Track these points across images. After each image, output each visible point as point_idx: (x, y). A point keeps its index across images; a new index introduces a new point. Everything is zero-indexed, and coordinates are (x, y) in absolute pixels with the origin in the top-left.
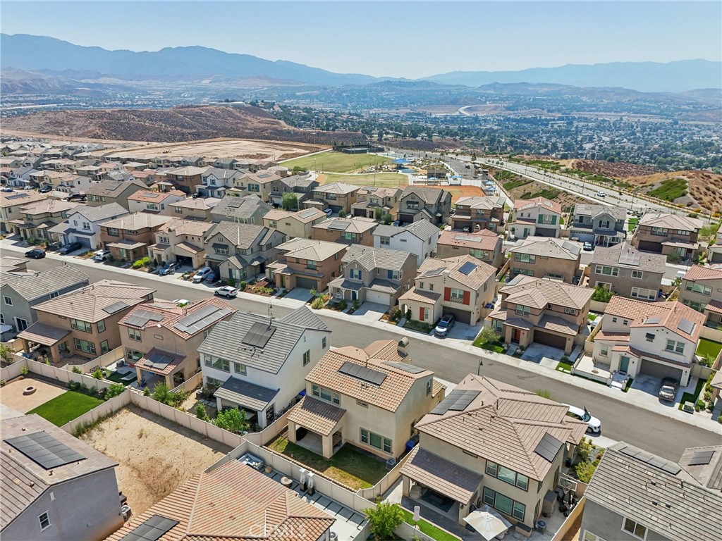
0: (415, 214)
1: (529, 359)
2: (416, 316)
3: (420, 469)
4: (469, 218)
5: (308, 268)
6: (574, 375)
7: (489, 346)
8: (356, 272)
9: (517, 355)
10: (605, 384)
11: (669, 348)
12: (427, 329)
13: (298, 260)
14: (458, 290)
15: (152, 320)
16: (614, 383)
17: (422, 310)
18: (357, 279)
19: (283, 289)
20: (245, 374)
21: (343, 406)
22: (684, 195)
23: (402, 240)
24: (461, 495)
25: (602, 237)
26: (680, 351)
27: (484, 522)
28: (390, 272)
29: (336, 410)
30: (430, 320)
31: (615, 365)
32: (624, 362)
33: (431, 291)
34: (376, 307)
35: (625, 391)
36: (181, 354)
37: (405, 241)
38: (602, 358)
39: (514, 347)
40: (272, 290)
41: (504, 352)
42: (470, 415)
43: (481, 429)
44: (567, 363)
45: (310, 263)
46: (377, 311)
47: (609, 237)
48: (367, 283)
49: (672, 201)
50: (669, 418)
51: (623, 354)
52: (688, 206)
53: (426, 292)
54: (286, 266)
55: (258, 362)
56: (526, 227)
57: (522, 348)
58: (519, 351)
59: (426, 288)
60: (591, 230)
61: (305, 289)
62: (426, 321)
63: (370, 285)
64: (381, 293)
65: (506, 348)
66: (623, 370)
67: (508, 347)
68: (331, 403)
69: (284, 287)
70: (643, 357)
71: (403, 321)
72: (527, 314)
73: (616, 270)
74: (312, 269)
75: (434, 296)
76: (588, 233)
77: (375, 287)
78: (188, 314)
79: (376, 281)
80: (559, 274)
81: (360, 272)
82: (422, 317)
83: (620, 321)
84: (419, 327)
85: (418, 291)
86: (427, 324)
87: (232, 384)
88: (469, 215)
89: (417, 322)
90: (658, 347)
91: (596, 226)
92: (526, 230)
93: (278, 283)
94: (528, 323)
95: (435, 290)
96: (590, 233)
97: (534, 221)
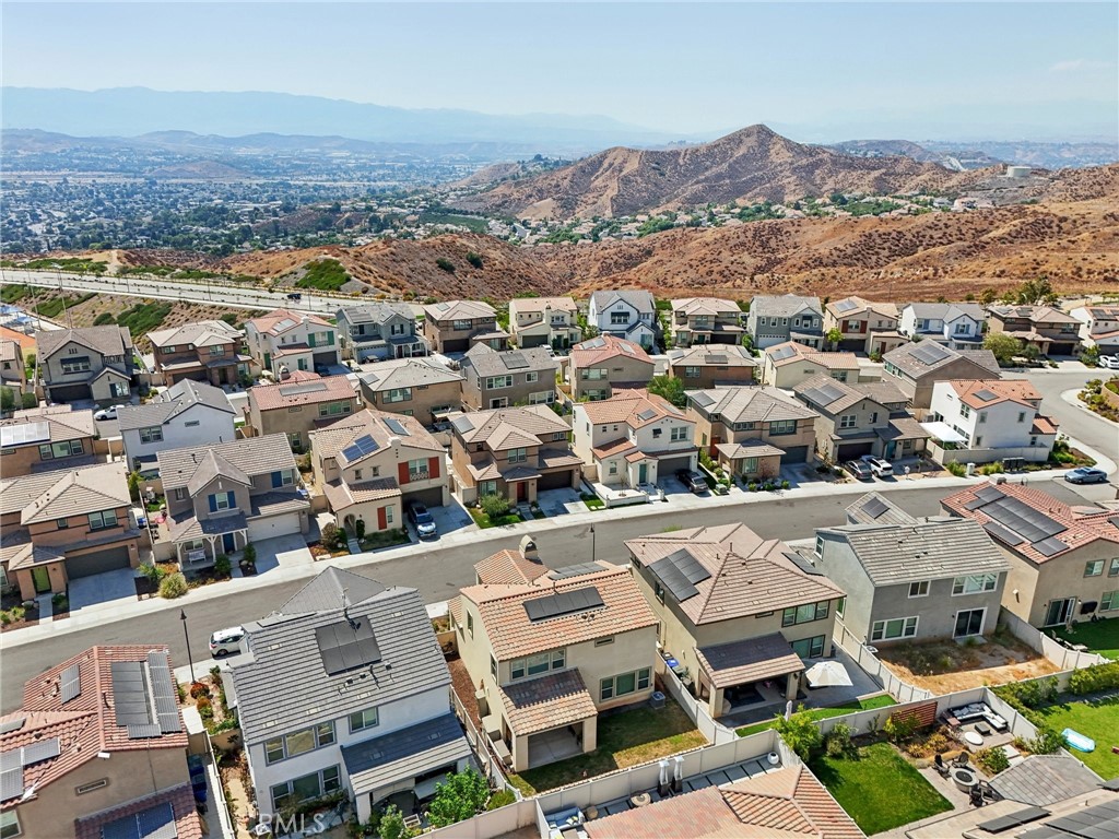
1: (555, 513)
2: (372, 527)
3: (730, 670)
4: (198, 364)
5: (92, 531)
6: (612, 507)
7: (498, 518)
8: (221, 498)
9: (539, 515)
10: (644, 503)
11: (674, 437)
12: (400, 538)
13: (62, 524)
14: (417, 460)
15: (32, 765)
16: (651, 498)
17: (381, 512)
18: (227, 509)
19: (49, 597)
20: (374, 723)
21: (569, 666)
22: (348, 279)
23: (188, 424)
24: (788, 664)
25: (400, 348)
26: (683, 436)
27: (829, 671)
28: (276, 476)
30: (396, 521)
31: (633, 475)
32: (643, 468)
33: (376, 478)
34: (286, 543)
35: (665, 500)
36: (174, 787)
37: (196, 423)
38: (613, 478)
39: (525, 508)
40: (22, 611)
41: (522, 519)
42: (724, 575)
43: (750, 583)
44: (591, 499)
45: (93, 518)
46: (291, 549)
47: (410, 345)
48: (248, 510)
49: (339, 289)
50: (721, 507)
51: (642, 462)
52: (365, 292)
53: (370, 482)
54: (30, 546)
56: (300, 357)
57: (535, 504)
58: (534, 509)
59: (367, 476)
60: (383, 342)
61: (97, 577)
62: (390, 526)
63: (255, 512)
64: (277, 517)
65: (518, 513)
66: (643, 483)
67: (519, 510)
68: (551, 672)
69: (49, 591)
70: (661, 457)
71: (353, 542)
72: (522, 458)
74: (110, 527)
75: (386, 484)
76: (378, 346)
77: (264, 510)
78: (111, 704)
79: (257, 501)
80: (444, 404)
81: (231, 495)
82: (382, 524)
83: (610, 428)
84: (387, 541)
85: (355, 485)
86: (394, 530)
87: (360, 757)
88: (197, 359)
89: (375, 534)
90: (664, 442)
92: (300, 361)
93: (27, 589)
94: (529, 470)
95: (383, 474)
96: (382, 346)
97: (303, 346)
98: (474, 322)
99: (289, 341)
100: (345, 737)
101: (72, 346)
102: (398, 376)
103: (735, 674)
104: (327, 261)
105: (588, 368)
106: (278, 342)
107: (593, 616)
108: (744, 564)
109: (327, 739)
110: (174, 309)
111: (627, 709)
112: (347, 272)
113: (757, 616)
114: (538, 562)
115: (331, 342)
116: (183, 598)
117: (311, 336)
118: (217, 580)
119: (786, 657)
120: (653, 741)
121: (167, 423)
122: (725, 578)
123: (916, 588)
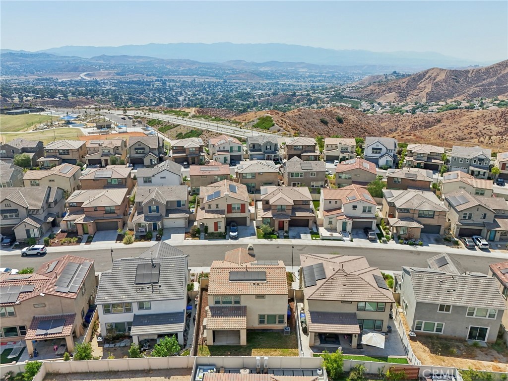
0: (144, 157)
1: (294, 237)
2: (211, 229)
3: (320, 325)
4: (185, 154)
5: (106, 213)
6: (323, 240)
7: (267, 235)
8: (154, 208)
9: (286, 237)
10: (341, 240)
11: (364, 211)
12: (222, 236)
13: (96, 209)
14: (236, 204)
15: (23, 293)
16: (345, 238)
17: (216, 224)
18: (156, 213)
19: (87, 235)
20: (149, 308)
21: (242, 304)
22: (273, 125)
23: (162, 178)
24: (354, 329)
25: (269, 156)
26: (370, 211)
27: (374, 338)
28: (179, 202)
29: (239, 308)
30: (222, 229)
31: (339, 228)
32: (345, 224)
33: (218, 209)
34: (177, 230)
35: (352, 241)
36: (70, 314)
37: (164, 178)
38: (329, 226)
39: (281, 233)
40: (77, 239)
41: (278, 237)
42: (333, 279)
43: (345, 285)
44: (315, 234)
45: (107, 208)
46: (178, 233)
47: (273, 155)
48: (164, 214)
49: (268, 129)
50: (380, 249)
51: (344, 220)
52: (278, 131)
53: (214, 211)
54: (84, 215)
55: (162, 294)
56: (225, 156)
57: (287, 232)
58: (285, 234)
59: (213, 208)
60: (262, 153)
61: (106, 231)
62: (219, 231)
63: (167, 215)
64: (177, 219)
65: (277, 235)
66: (344, 230)
67: (279, 233)
68: (233, 305)
69: (88, 234)
70: (354, 220)
71: (202, 235)
72: (284, 210)
73: (301, 174)
74: (112, 213)
75: (222, 212)
76: (259, 154)
77: (171, 216)
78: (58, 277)
79: (168, 211)
80: (270, 182)
81: (157, 207)
82: (216, 229)
83: (333, 202)
84: (216, 236)
85: (208, 211)
86: (221, 233)
87: (140, 320)
88: (185, 153)
89: (213, 233)
90: (358, 212)
91: (263, 149)
92: (225, 158)
93: (80, 231)
94: (286, 216)
95: (220, 208)
97: (227, 151)
98: (304, 147)
99: (222, 149)
100: (136, 311)
101: (139, 143)
102: (251, 168)
103: (321, 327)
104: (267, 117)
105: (342, 173)
106: (217, 149)
107: (258, 284)
108: (345, 276)
109: (129, 310)
110: (204, 133)
111: (271, 331)
112: (274, 122)
113: (343, 302)
114: (253, 256)
115: (239, 151)
116: (130, 245)
117: (231, 148)
118: (145, 240)
119: (352, 326)
120: (274, 348)
121: (153, 176)
122: (333, 280)
123: (442, 308)
